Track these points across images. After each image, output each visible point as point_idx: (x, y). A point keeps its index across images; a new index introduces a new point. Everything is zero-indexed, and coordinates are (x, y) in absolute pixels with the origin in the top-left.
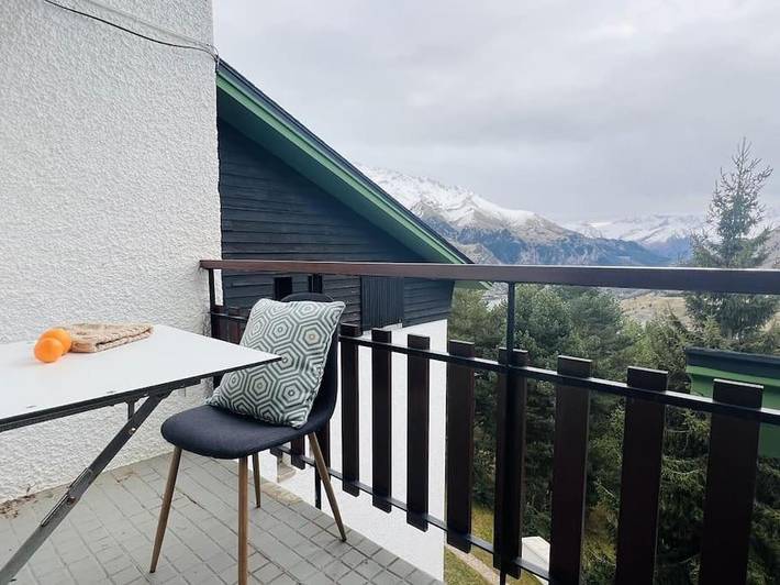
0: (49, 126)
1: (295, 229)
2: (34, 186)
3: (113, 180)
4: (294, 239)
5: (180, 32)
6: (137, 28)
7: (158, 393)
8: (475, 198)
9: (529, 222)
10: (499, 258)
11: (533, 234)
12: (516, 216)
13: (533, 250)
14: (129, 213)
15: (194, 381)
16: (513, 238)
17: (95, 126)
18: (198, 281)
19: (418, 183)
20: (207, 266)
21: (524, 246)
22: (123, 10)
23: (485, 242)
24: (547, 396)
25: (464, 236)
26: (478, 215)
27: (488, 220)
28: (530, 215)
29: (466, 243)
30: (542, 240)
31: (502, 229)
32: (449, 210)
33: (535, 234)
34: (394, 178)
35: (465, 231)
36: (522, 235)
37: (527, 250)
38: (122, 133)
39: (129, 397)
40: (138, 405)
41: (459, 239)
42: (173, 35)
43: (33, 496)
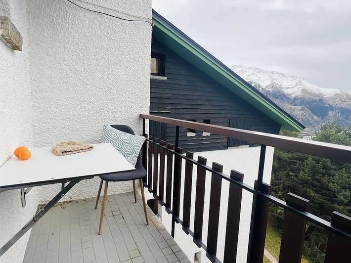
0: (84, 59)
1: (199, 98)
2: (78, 83)
3: (107, 80)
4: (199, 102)
5: (138, 15)
6: (119, 15)
7: (75, 181)
8: (304, 82)
9: (336, 95)
10: (314, 114)
11: (338, 101)
12: (328, 92)
13: (337, 111)
14: (112, 94)
15: (91, 177)
16: (325, 104)
17: (101, 58)
18: (139, 123)
19: (271, 74)
20: (142, 118)
21: (331, 108)
22: (114, 8)
23: (307, 105)
24: (335, 192)
25: (294, 101)
26: (304, 91)
27: (310, 94)
28: (338, 91)
29: (295, 105)
30: (344, 105)
31: (319, 98)
32: (287, 88)
33: (340, 101)
34: (258, 72)
35: (296, 99)
36: (331, 103)
37: (333, 110)
38: (111, 60)
39: (63, 181)
40: (66, 184)
41: (291, 103)
42: (134, 16)
43: (72, 201)
